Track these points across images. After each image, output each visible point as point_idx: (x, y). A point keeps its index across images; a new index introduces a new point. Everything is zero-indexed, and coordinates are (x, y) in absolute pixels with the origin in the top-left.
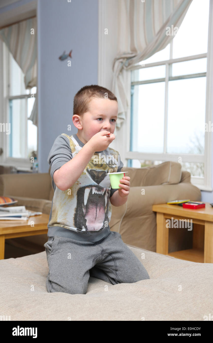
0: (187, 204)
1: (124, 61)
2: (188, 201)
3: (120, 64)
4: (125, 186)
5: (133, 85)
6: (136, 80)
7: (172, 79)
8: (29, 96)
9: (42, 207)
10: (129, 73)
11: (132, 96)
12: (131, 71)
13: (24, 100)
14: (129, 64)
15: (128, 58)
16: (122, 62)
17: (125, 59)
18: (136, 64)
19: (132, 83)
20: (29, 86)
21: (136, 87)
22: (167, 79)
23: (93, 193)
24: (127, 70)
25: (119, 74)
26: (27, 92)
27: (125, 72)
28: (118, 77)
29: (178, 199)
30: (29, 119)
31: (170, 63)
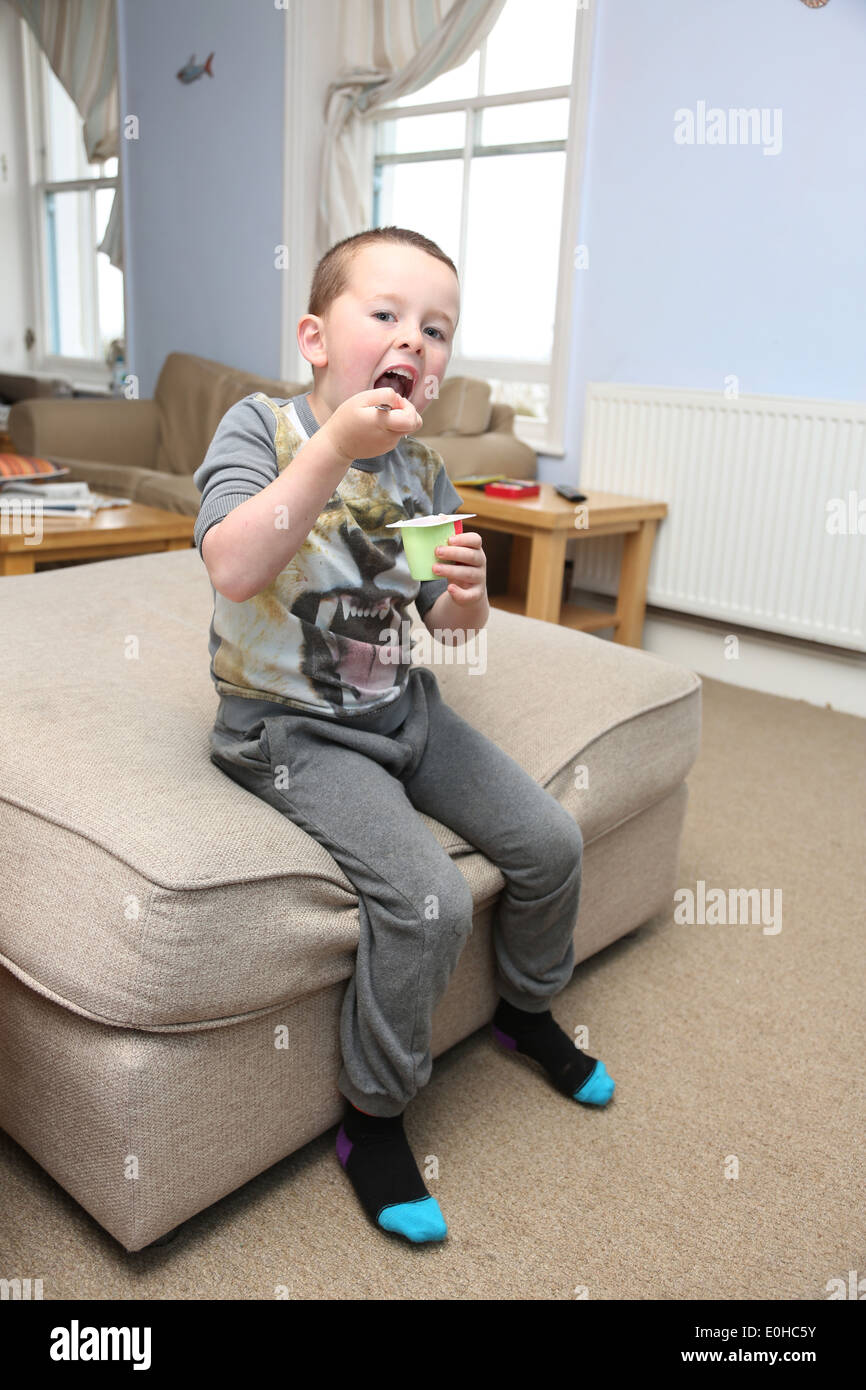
0: (496, 485)
1: (357, 94)
2: (501, 477)
3: (346, 100)
4: (458, 570)
5: (379, 162)
6: (388, 150)
7: (480, 152)
8: (102, 183)
9: (132, 486)
10: (370, 131)
11: (376, 194)
12: (376, 123)
13: (85, 195)
14: (370, 105)
15: (367, 87)
16: (349, 97)
17: (360, 89)
18: (390, 105)
19: (377, 158)
20: (96, 156)
21: (388, 170)
22: (468, 152)
23: (346, 617)
24: (364, 121)
25: (342, 132)
26: (94, 171)
27: (357, 125)
28: (338, 139)
29: (477, 474)
30: (100, 249)
31: (476, 107)
